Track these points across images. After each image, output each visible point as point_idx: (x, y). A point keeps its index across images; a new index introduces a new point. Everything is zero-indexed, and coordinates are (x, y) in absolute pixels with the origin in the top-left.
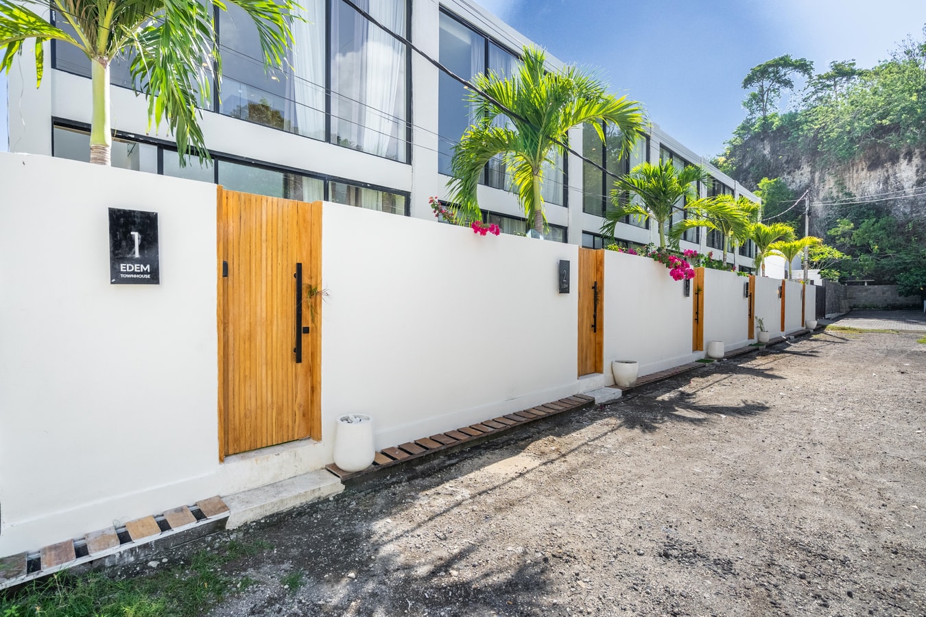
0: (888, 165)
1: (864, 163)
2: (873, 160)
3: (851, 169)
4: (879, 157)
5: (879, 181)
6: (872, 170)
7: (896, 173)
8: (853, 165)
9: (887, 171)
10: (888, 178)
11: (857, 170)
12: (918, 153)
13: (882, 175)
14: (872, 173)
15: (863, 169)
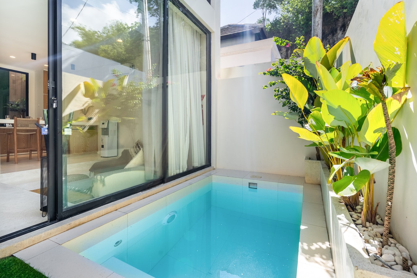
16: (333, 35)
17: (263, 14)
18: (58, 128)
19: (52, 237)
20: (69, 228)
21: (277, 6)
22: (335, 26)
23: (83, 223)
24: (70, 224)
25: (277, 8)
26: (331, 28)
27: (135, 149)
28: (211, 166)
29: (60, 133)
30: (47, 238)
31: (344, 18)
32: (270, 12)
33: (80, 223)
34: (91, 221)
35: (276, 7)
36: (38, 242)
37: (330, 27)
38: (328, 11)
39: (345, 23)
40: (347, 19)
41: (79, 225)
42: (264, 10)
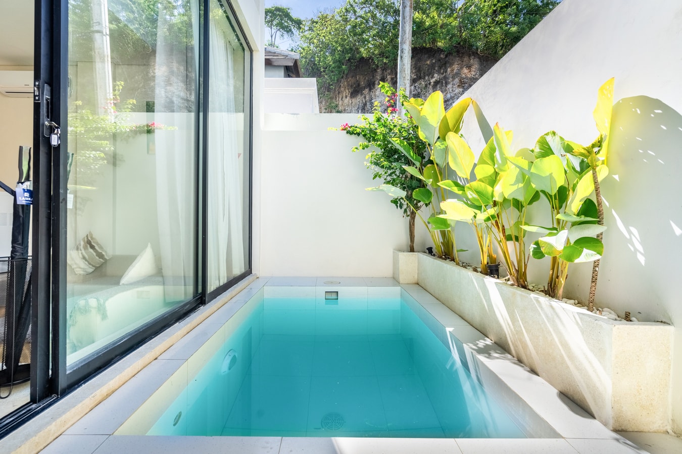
0: (366, 91)
1: (347, 91)
2: (355, 88)
3: (338, 96)
4: (359, 85)
5: (358, 108)
6: (354, 97)
7: (372, 99)
8: (339, 93)
9: (365, 97)
10: (365, 104)
11: (342, 98)
12: (389, 79)
13: (361, 102)
14: (353, 100)
15: (346, 97)
16: (370, 90)
17: (272, 36)
18: (61, 191)
19: (68, 428)
20: (93, 405)
21: (293, 30)
22: (373, 78)
23: (113, 392)
24: (94, 397)
25: (292, 33)
26: (368, 80)
27: (83, 251)
28: (251, 273)
29: (64, 202)
30: (59, 433)
31: (383, 70)
32: (282, 36)
33: (109, 392)
34: (123, 384)
35: (290, 30)
36: (45, 445)
37: (367, 78)
38: (364, 55)
39: (384, 76)
40: (386, 71)
41: (108, 395)
42: (274, 31)
